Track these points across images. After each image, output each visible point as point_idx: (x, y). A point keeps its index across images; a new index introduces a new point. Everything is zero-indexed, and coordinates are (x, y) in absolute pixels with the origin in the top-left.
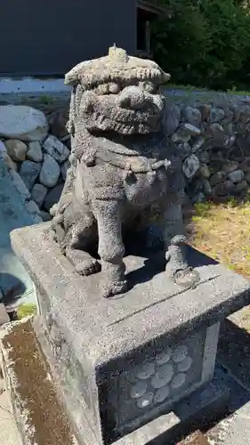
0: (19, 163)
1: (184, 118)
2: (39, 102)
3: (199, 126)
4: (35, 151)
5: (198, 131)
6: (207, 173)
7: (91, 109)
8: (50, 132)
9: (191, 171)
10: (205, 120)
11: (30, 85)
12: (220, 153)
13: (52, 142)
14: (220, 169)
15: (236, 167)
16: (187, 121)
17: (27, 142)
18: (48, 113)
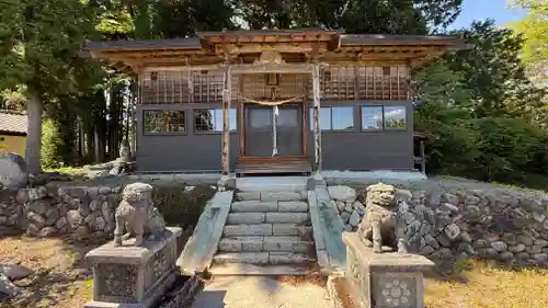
0: (340, 213)
1: (444, 199)
2: (352, 184)
3: (458, 206)
4: (349, 208)
5: (457, 209)
6: (468, 238)
7: (373, 197)
8: (357, 199)
9: (453, 234)
10: (461, 202)
11: (347, 174)
12: (478, 226)
13: (358, 204)
14: (481, 238)
15: (496, 238)
16: (447, 202)
17: (345, 203)
18: (358, 190)
